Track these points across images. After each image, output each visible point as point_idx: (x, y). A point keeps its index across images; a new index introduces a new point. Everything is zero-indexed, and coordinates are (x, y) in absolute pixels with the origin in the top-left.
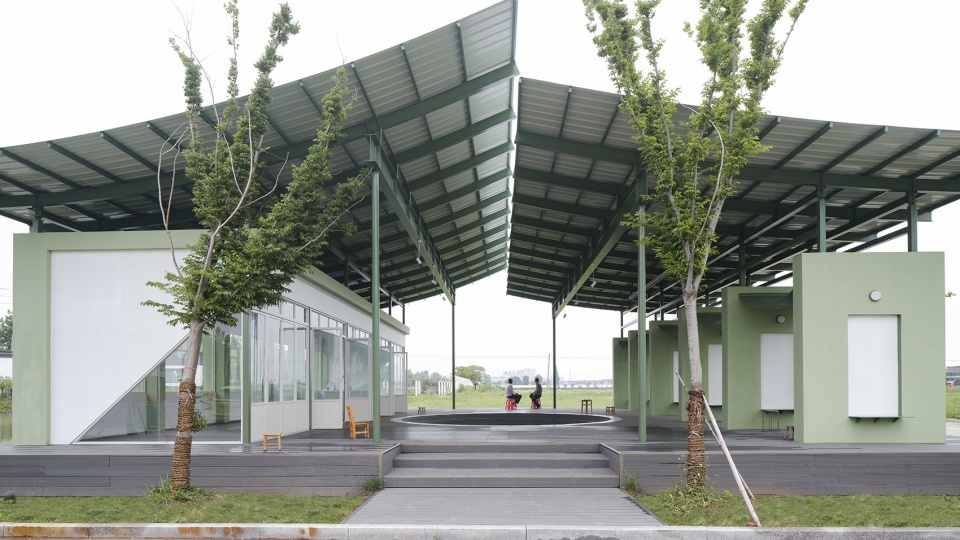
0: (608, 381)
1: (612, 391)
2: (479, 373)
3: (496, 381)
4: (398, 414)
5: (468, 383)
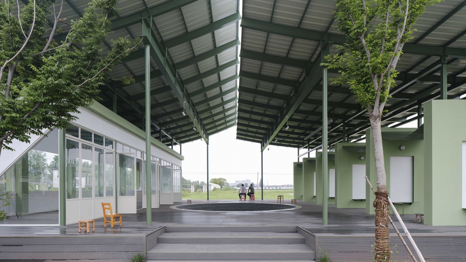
0: (291, 186)
1: (293, 191)
2: (223, 182)
3: (232, 185)
4: (175, 203)
5: (218, 186)
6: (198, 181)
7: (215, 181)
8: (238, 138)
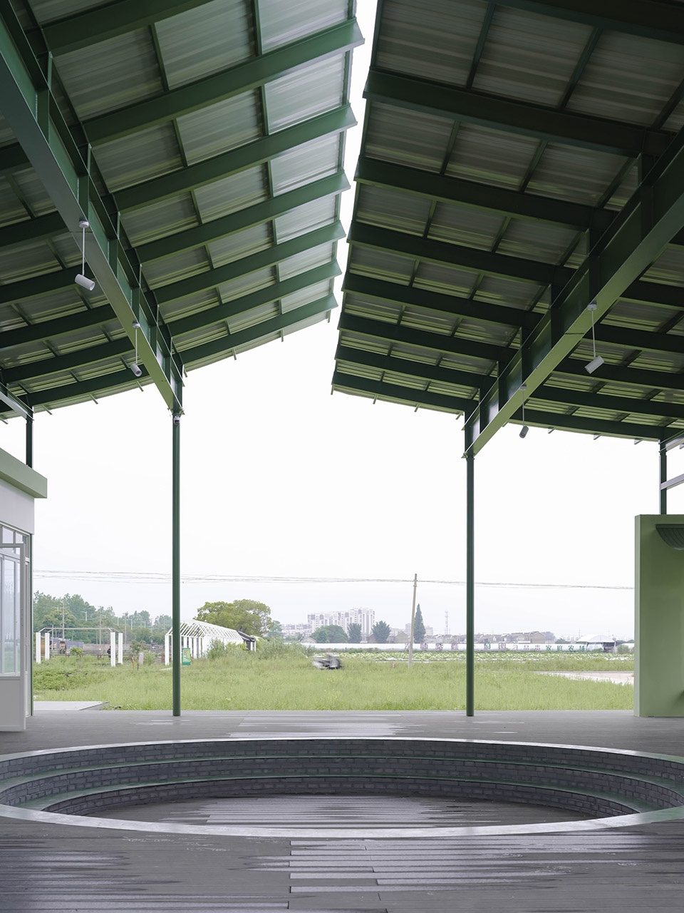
2: (256, 617)
3: (292, 633)
5: (232, 638)
6: (145, 615)
7: (218, 614)
8: (342, 381)
